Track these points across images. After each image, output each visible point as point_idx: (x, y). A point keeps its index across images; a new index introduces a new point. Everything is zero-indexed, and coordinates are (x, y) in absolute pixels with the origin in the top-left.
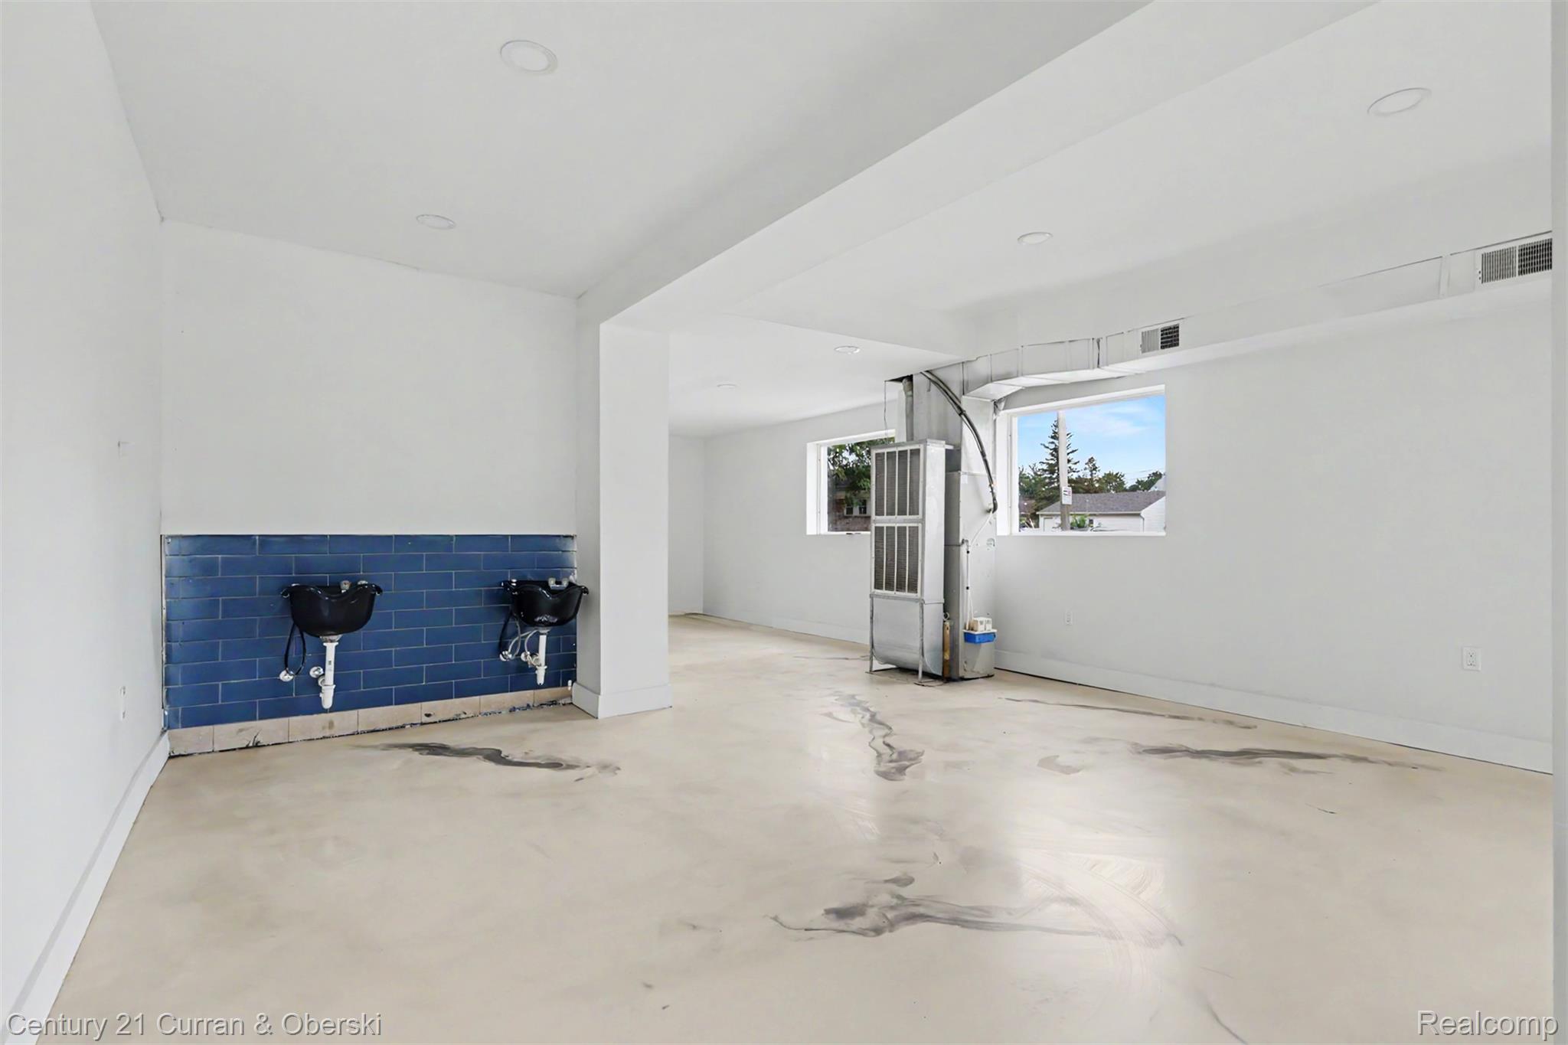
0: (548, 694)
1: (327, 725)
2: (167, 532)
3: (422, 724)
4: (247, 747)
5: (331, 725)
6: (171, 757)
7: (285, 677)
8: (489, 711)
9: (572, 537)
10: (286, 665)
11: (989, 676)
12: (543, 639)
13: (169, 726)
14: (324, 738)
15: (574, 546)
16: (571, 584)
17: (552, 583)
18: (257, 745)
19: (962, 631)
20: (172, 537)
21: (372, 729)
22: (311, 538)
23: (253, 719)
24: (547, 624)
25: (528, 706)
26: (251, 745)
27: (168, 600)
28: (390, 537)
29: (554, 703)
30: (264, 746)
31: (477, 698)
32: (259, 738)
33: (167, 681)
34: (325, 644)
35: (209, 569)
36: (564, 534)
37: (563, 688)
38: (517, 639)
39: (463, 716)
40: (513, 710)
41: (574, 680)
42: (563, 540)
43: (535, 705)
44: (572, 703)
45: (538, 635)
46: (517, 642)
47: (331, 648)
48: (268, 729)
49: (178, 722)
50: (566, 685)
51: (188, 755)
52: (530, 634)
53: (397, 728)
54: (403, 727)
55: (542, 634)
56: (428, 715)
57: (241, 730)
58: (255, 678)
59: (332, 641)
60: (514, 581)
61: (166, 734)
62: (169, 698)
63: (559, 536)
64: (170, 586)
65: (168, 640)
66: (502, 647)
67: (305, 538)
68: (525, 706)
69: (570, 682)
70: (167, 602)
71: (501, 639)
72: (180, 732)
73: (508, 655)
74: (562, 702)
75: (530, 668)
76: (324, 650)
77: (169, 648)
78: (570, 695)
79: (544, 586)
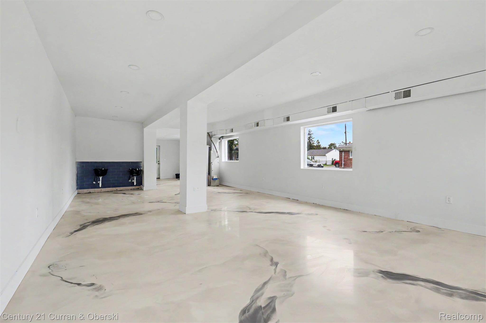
0: (137, 187)
4: (89, 193)
5: (101, 190)
6: (78, 193)
7: (94, 183)
9: (141, 162)
10: (94, 181)
11: (218, 186)
12: (135, 178)
13: (77, 189)
15: (142, 163)
16: (141, 169)
18: (90, 193)
19: (211, 178)
20: (77, 162)
21: (108, 191)
22: (98, 162)
23: (90, 189)
24: (135, 176)
25: (134, 189)
27: (77, 171)
28: (110, 162)
29: (138, 189)
31: (125, 187)
33: (77, 183)
35: (83, 166)
36: (139, 161)
38: (131, 178)
39: (123, 190)
40: (131, 189)
41: (142, 185)
42: (139, 163)
44: (141, 189)
47: (101, 178)
48: (92, 190)
49: (79, 188)
50: (140, 186)
51: (80, 193)
52: (133, 177)
54: (113, 191)
56: (117, 190)
57: (88, 190)
58: (90, 182)
60: (131, 169)
62: (77, 185)
64: (77, 169)
65: (77, 177)
66: (129, 179)
72: (79, 190)
73: (130, 181)
74: (140, 188)
75: (133, 183)
76: (100, 178)
77: (77, 178)
78: (141, 188)
79: (136, 170)
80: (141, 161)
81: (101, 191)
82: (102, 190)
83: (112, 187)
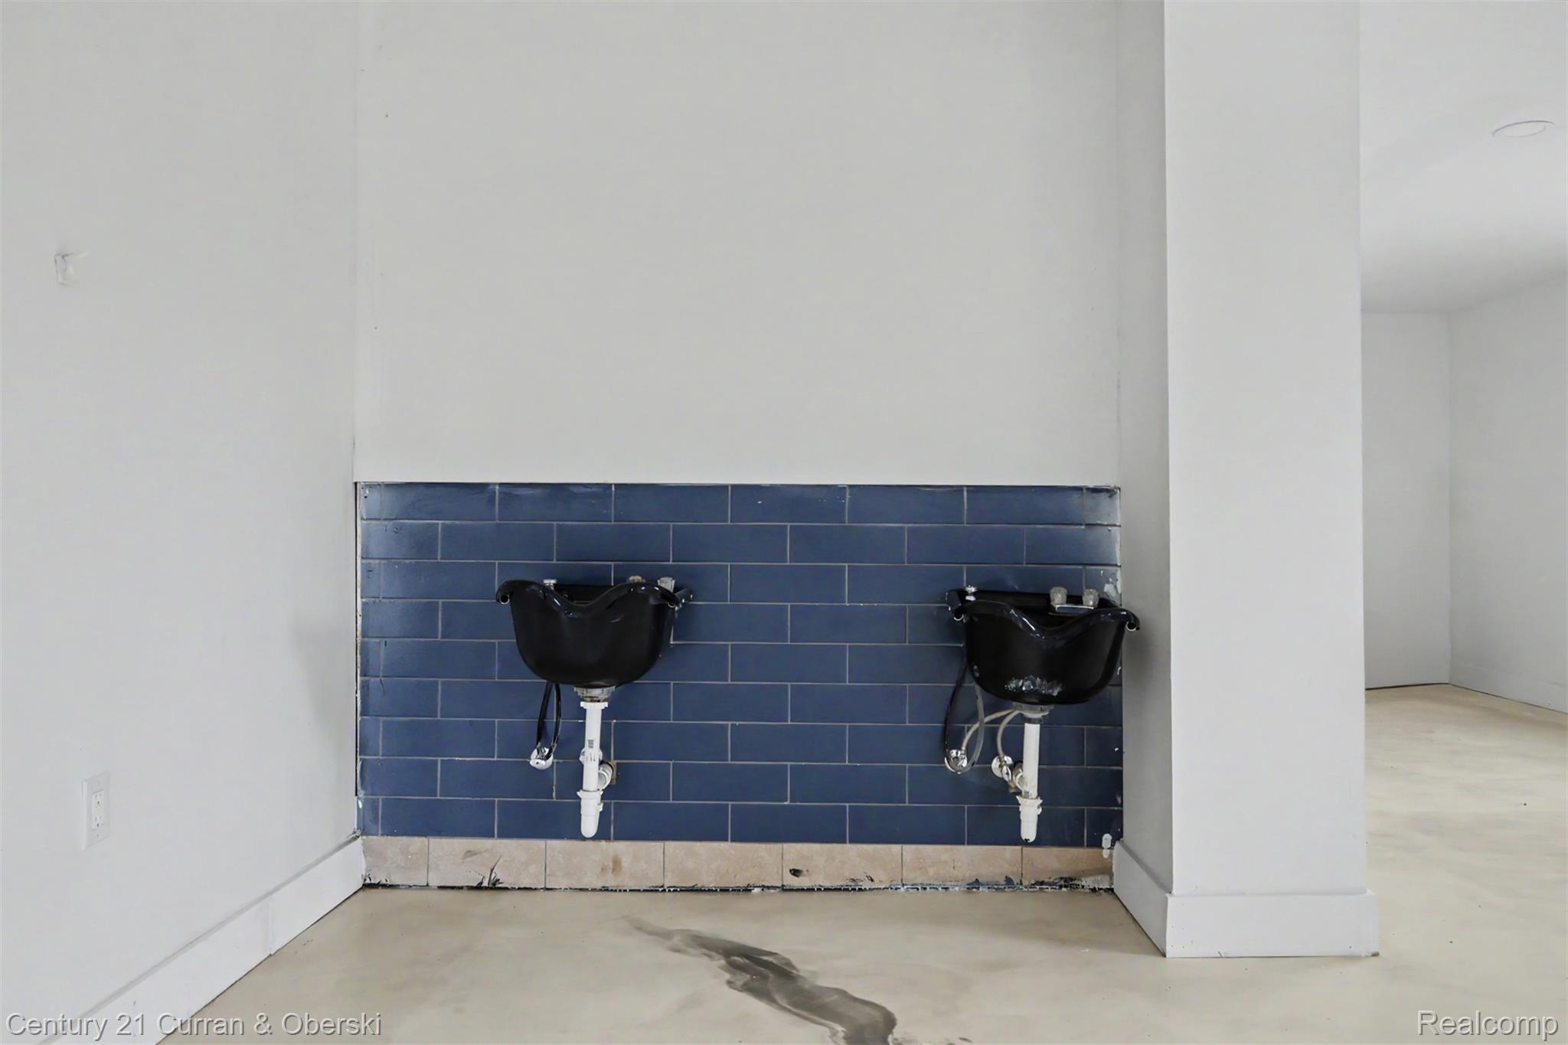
0: (1056, 859)
1: (611, 864)
2: (365, 476)
3: (784, 889)
4: (479, 888)
5: (617, 863)
6: (367, 886)
7: (539, 759)
8: (920, 879)
9: (1110, 492)
10: (539, 739)
12: (1032, 734)
13: (364, 827)
14: (605, 889)
15: (1118, 512)
16: (1104, 603)
17: (1058, 599)
18: (494, 887)
20: (370, 486)
21: (689, 884)
22: (583, 490)
23: (489, 834)
24: (1044, 700)
25: (1009, 881)
26: (485, 884)
27: (364, 600)
28: (721, 489)
29: (1068, 882)
30: (506, 889)
31: (896, 848)
32: (499, 874)
33: (362, 747)
34: (582, 704)
35: (422, 544)
36: (1091, 485)
37: (1090, 850)
38: (976, 726)
39: (867, 885)
40: (975, 884)
41: (1118, 836)
42: (1089, 500)
43: (1026, 882)
44: (1111, 890)
45: (1024, 720)
46: (976, 731)
47: (594, 712)
48: (511, 856)
49: (377, 823)
50: (1098, 844)
51: (391, 886)
52: (1010, 715)
53: (736, 890)
54: (747, 890)
55: (1030, 721)
56: (796, 873)
57: (470, 853)
58: (493, 757)
59: (593, 700)
60: (973, 589)
61: (359, 841)
62: (366, 777)
63: (1079, 489)
64: (368, 571)
65: (364, 674)
66: (950, 738)
67: (575, 490)
68: (1002, 881)
69: (1107, 838)
70: (364, 604)
71: (946, 722)
72: (378, 841)
73: (961, 760)
74: (1088, 882)
75: (1006, 797)
76: (583, 713)
77: (365, 687)
78: (1107, 870)
79: (1039, 606)
80: (1112, 484)
81: (611, 881)
82: (626, 862)
83: (739, 838)
